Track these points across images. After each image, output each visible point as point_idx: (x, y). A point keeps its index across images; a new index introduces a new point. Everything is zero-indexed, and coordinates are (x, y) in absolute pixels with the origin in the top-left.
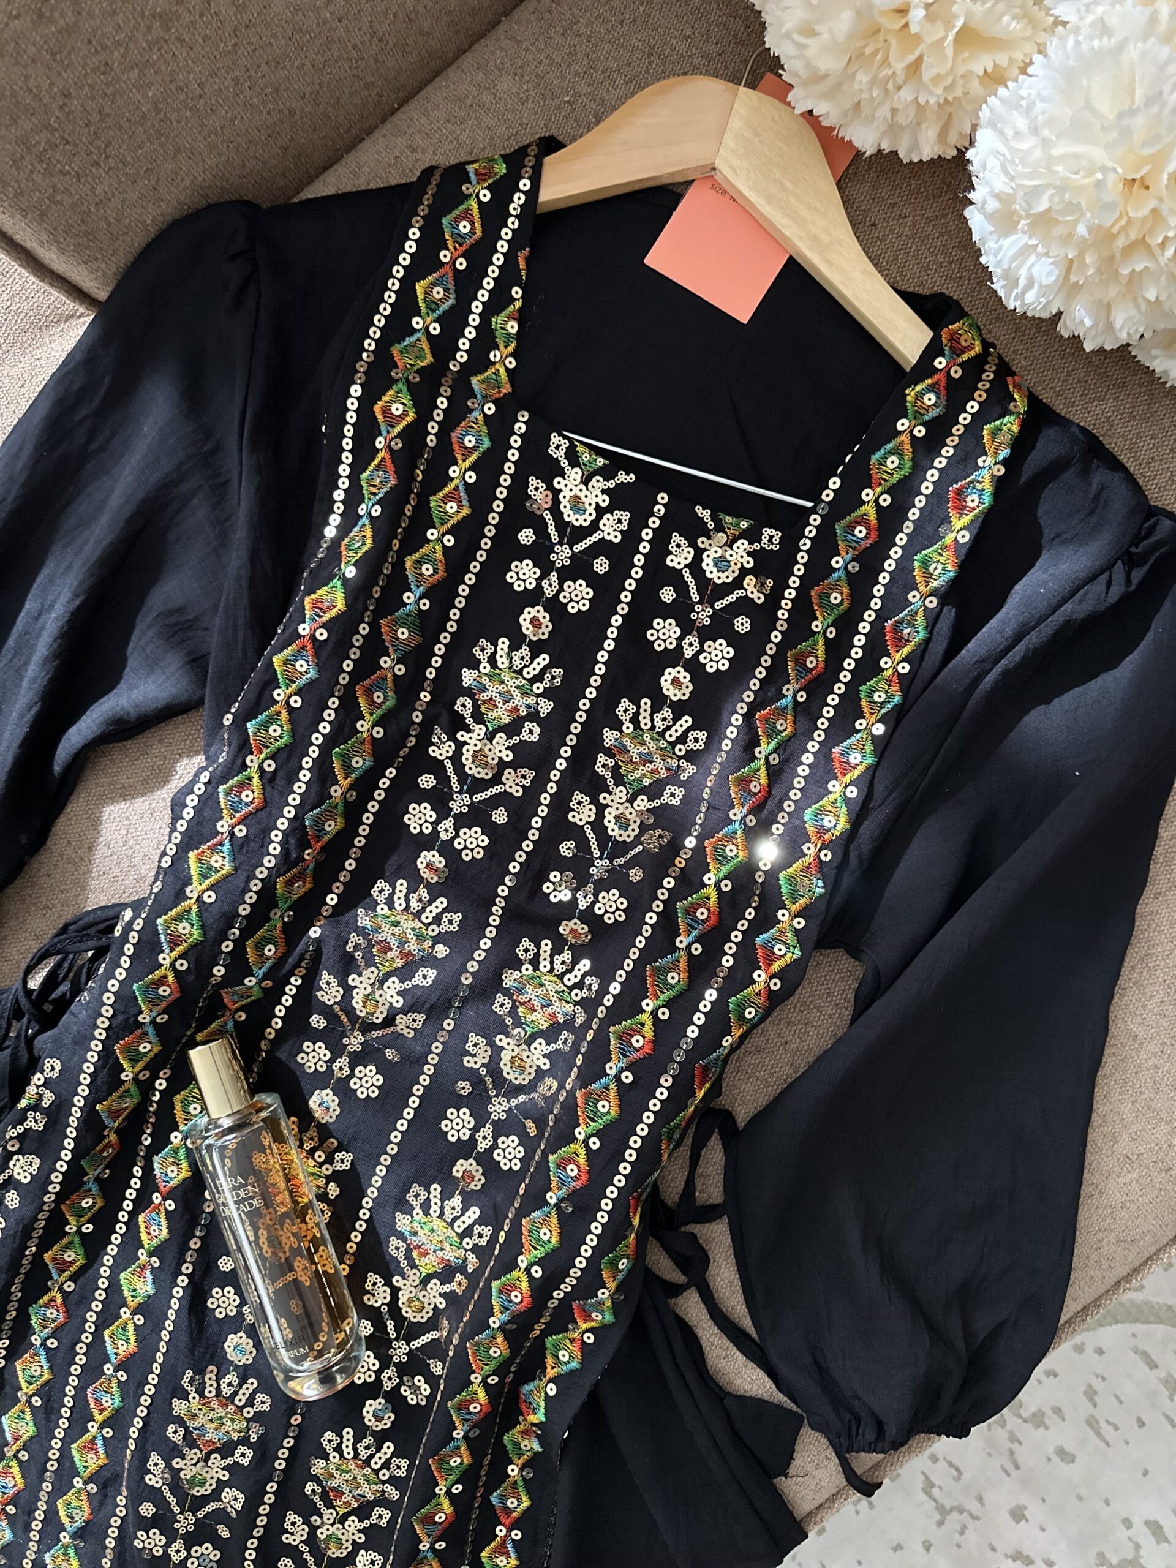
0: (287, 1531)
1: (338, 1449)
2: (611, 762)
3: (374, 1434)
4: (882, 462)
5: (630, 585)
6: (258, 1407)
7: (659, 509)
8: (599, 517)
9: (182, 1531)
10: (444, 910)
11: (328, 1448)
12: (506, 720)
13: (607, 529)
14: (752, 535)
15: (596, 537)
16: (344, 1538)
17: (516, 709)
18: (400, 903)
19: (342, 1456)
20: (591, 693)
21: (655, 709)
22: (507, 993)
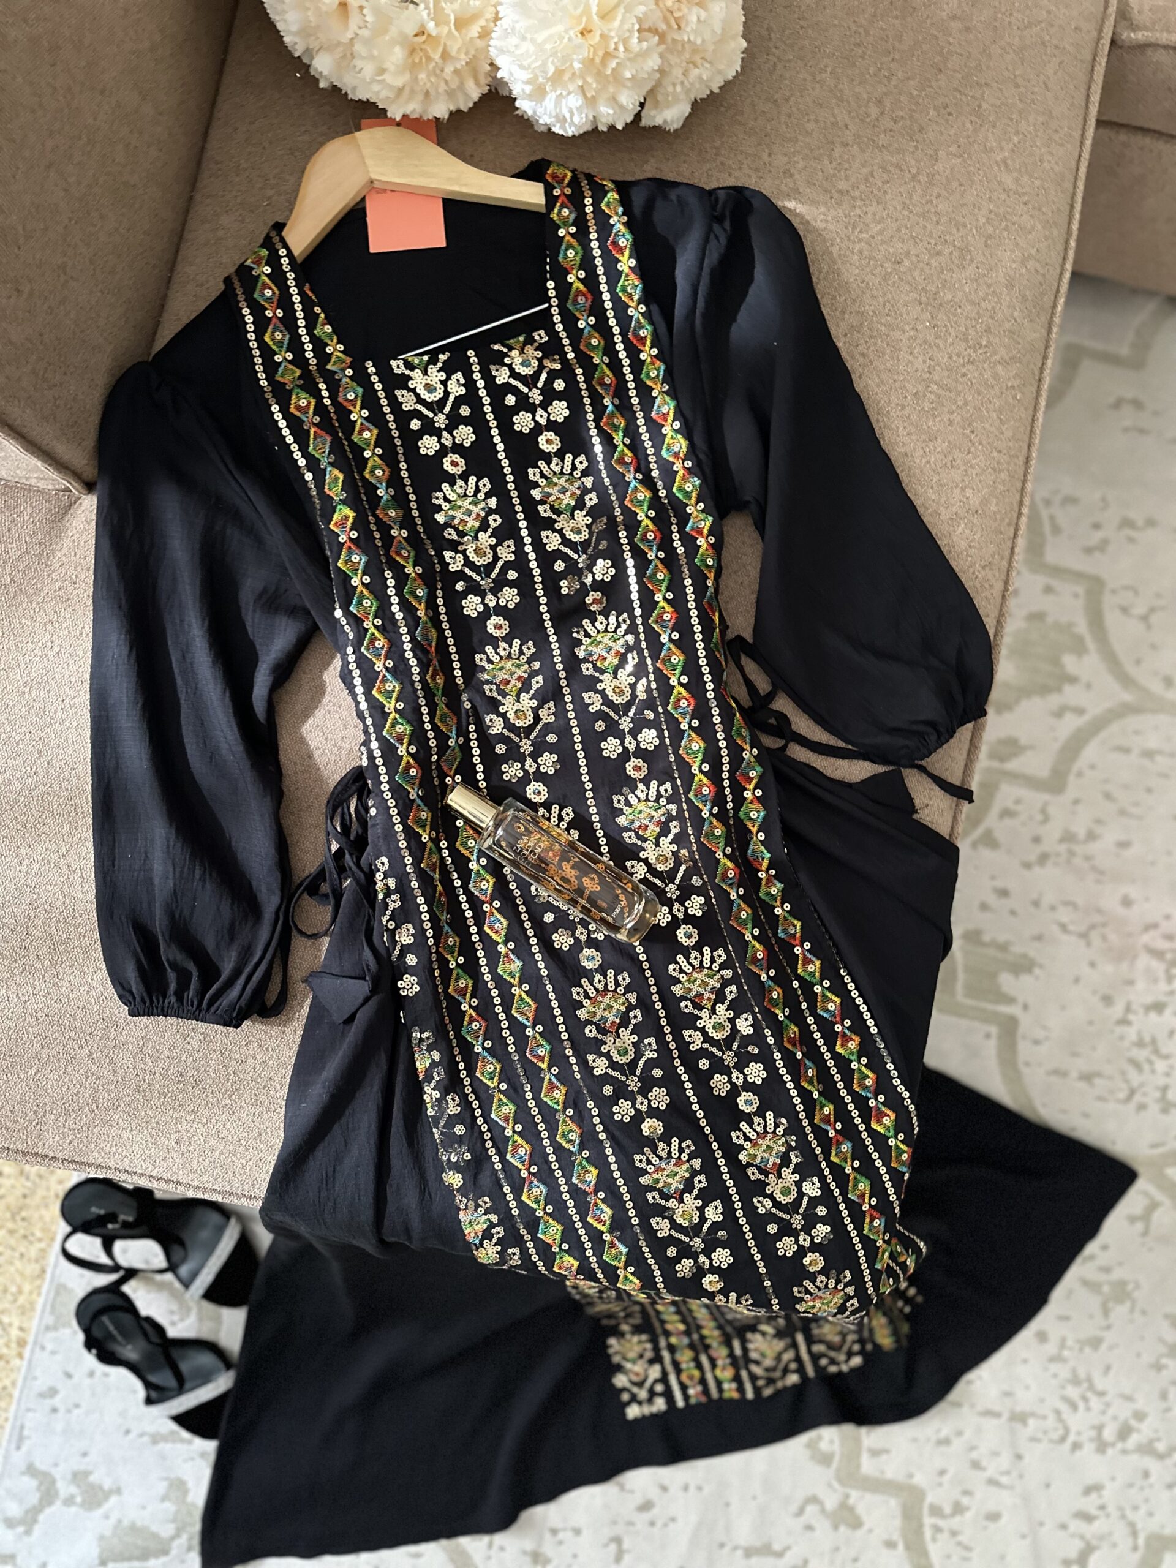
0: (690, 1043)
1: (682, 971)
2: (547, 507)
3: (693, 948)
4: (566, 257)
5: (487, 409)
6: (624, 984)
7: (474, 360)
8: (446, 386)
9: (636, 1090)
10: (521, 645)
11: (676, 974)
12: (477, 524)
13: (454, 390)
14: (530, 341)
15: (451, 398)
16: (722, 1021)
17: (478, 515)
18: (495, 658)
19: (686, 974)
20: (510, 478)
21: (549, 463)
22: (585, 660)
